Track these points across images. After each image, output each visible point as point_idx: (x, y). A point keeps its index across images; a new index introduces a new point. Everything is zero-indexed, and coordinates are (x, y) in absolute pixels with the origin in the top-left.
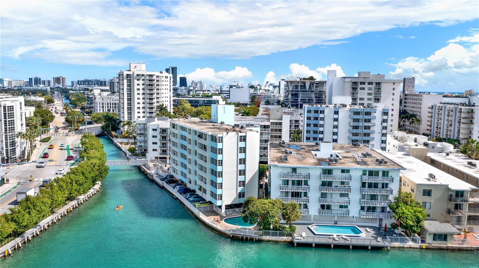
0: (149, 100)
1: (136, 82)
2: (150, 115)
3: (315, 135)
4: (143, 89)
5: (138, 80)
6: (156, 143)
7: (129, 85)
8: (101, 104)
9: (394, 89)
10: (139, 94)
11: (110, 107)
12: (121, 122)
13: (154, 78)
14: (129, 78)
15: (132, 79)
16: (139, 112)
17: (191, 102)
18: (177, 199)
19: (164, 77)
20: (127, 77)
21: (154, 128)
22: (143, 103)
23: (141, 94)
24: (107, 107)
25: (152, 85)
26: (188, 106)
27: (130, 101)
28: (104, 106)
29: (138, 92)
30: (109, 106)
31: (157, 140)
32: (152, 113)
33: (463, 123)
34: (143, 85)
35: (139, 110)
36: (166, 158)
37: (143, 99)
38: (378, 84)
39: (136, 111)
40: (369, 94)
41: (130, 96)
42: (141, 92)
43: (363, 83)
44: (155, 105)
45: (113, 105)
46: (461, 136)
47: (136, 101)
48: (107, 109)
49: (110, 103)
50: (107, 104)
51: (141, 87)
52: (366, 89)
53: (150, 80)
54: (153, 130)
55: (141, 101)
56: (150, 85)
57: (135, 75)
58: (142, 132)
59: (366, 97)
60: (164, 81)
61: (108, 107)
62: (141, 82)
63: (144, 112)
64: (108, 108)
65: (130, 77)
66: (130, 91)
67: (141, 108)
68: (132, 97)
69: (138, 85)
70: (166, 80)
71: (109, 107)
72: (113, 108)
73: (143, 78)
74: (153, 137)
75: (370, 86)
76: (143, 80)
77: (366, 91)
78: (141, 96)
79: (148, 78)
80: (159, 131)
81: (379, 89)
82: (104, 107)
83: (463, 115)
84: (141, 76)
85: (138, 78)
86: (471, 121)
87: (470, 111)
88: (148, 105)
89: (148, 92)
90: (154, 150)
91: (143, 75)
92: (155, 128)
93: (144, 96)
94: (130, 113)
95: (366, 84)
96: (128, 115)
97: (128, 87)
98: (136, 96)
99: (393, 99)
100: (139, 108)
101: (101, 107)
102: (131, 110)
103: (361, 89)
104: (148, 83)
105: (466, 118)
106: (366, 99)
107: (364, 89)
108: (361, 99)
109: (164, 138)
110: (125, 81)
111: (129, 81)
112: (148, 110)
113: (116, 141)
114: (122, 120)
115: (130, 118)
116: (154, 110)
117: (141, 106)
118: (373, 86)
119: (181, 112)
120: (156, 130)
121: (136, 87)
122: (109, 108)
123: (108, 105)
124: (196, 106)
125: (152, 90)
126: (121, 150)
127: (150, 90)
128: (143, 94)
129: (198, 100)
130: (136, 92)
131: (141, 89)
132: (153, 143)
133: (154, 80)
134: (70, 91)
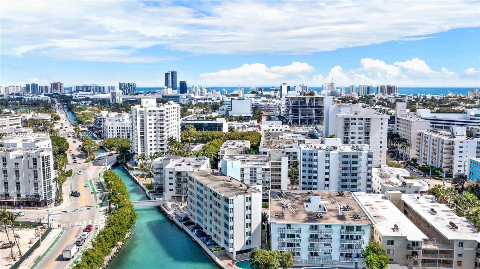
0: (160, 134)
1: (148, 118)
2: (161, 147)
3: (310, 175)
4: (155, 124)
5: (150, 115)
6: (172, 184)
7: (142, 121)
8: (111, 128)
9: (382, 124)
10: (151, 128)
11: (120, 131)
12: (134, 153)
13: (164, 113)
14: (142, 114)
15: (144, 114)
16: (151, 145)
17: (196, 125)
18: (196, 242)
19: (172, 108)
20: (140, 114)
22: (155, 136)
23: (153, 128)
24: (116, 131)
25: (162, 120)
26: (193, 130)
27: (143, 135)
28: (114, 130)
29: (150, 126)
30: (119, 130)
31: (173, 181)
32: (163, 145)
33: (445, 153)
34: (155, 119)
35: (151, 143)
36: (181, 197)
37: (155, 132)
38: (368, 119)
39: (149, 143)
40: (360, 128)
41: (143, 130)
42: (153, 126)
43: (354, 119)
44: (166, 138)
45: (122, 129)
46: (444, 165)
47: (149, 135)
48: (116, 133)
49: (120, 127)
50: (116, 128)
51: (153, 122)
52: (357, 124)
53: (160, 115)
54: (170, 173)
55: (153, 134)
56: (160, 120)
57: (147, 111)
58: (158, 171)
59: (357, 131)
60: (172, 112)
61: (117, 131)
62: (153, 117)
63: (155, 145)
64: (117, 132)
65: (143, 113)
66: (143, 126)
67: (153, 141)
68: (144, 131)
69: (150, 120)
70: (174, 110)
71: (119, 131)
72: (122, 132)
73: (154, 113)
74: (170, 178)
75: (361, 121)
76: (155, 115)
77: (357, 126)
78: (153, 130)
79: (159, 113)
80: (174, 174)
81: (369, 124)
82: (114, 131)
83: (445, 146)
84: (152, 112)
85: (150, 113)
86: (452, 152)
87: (451, 143)
88: (159, 138)
89: (159, 126)
90: (170, 190)
91: (154, 111)
92: (171, 171)
93: (155, 129)
94: (143, 146)
95: (357, 119)
96: (141, 147)
97: (141, 122)
98: (149, 130)
99: (381, 133)
100: (151, 141)
101: (111, 131)
102: (143, 143)
103: (352, 124)
104: (159, 118)
105: (447, 149)
106: (357, 133)
107: (355, 124)
108: (352, 133)
109: (179, 180)
110: (138, 117)
111: (142, 117)
112: (160, 143)
113: (132, 173)
114: (136, 152)
115: (143, 150)
116: (164, 142)
117: (153, 139)
118: (363, 122)
119: (188, 137)
120: (172, 173)
121: (148, 122)
122: (119, 132)
123: (117, 129)
124: (201, 130)
125: (163, 124)
126: (138, 184)
127: (161, 124)
128: (155, 128)
129: (203, 123)
130: (148, 126)
131: (153, 124)
132: (170, 184)
133: (164, 115)
134: (71, 102)
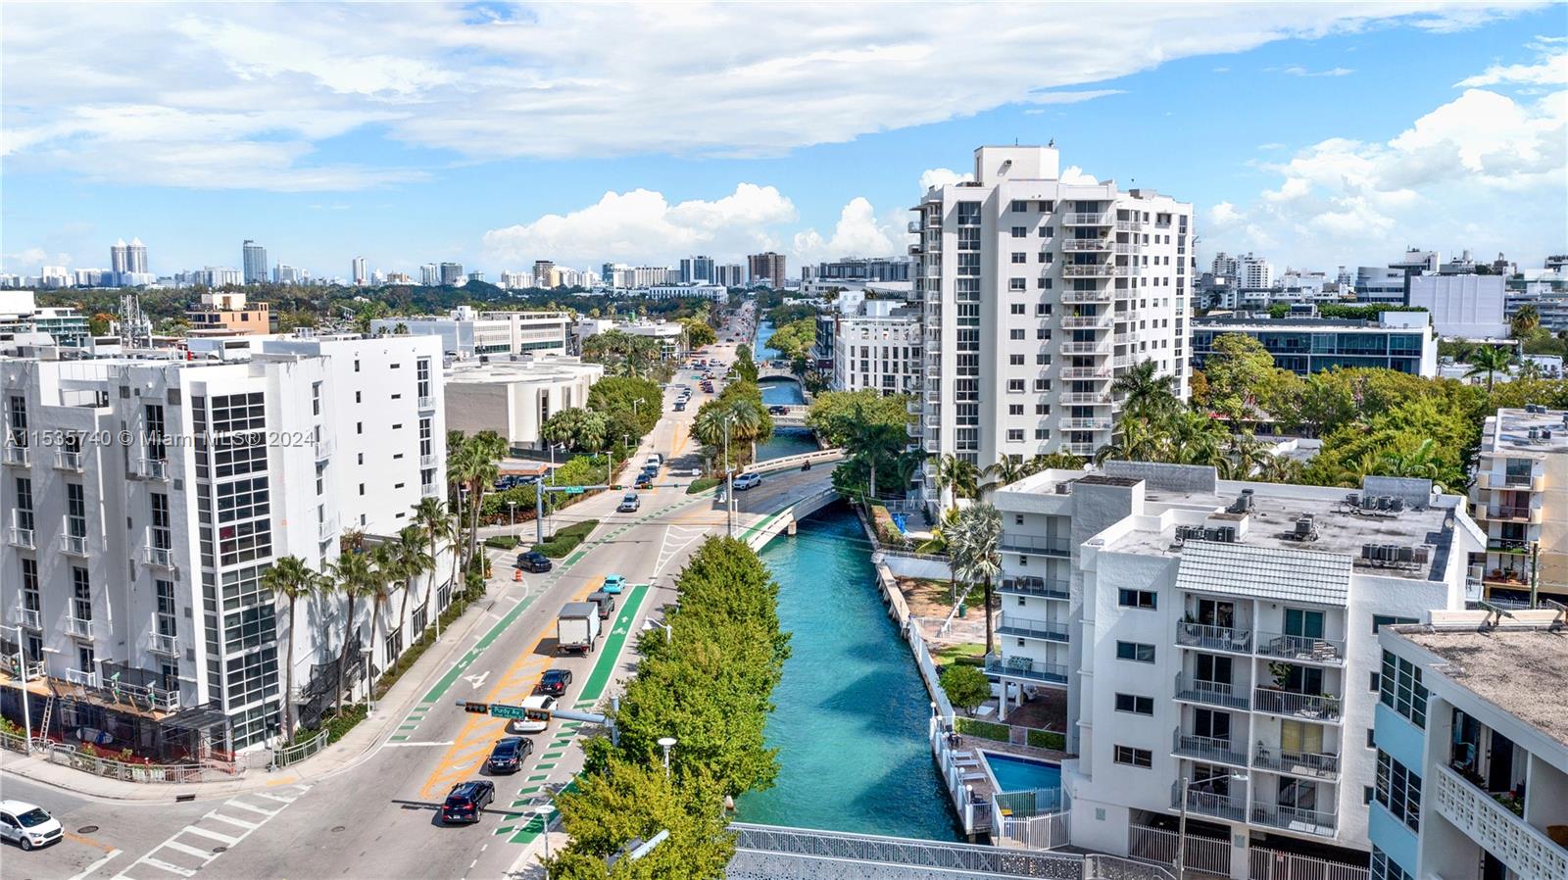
0: (1071, 344)
1: (1007, 243)
2: (1076, 424)
4: (1044, 283)
5: (1019, 232)
6: (1145, 706)
7: (971, 264)
8: (858, 352)
10: (1019, 309)
11: (895, 364)
12: (922, 455)
13: (1107, 218)
14: (969, 226)
15: (984, 226)
16: (1017, 410)
17: (1270, 342)
19: (1153, 218)
20: (962, 221)
21: (1130, 586)
22: (1043, 359)
23: (1031, 309)
24: (880, 367)
25: (1092, 259)
26: (1259, 364)
27: (975, 347)
28: (871, 359)
29: (1018, 297)
30: (891, 360)
31: (1159, 679)
32: (1088, 411)
34: (1044, 257)
35: (1017, 399)
36: (1223, 832)
37: (1044, 334)
39: (1004, 399)
41: (975, 322)
42: (1033, 296)
44: (1106, 369)
45: (906, 356)
47: (1006, 347)
48: (880, 374)
49: (896, 350)
50: (880, 352)
51: (1033, 270)
53: (1080, 233)
54: (1129, 598)
55: (1032, 347)
56: (1080, 259)
57: (1003, 205)
58: (1036, 569)
60: (1152, 239)
61: (885, 364)
62: (1033, 244)
63: (1043, 409)
64: (886, 370)
65: (977, 220)
66: (975, 296)
67: (1029, 386)
68: (983, 328)
69: (1019, 258)
70: (1162, 232)
71: (890, 366)
72: (906, 371)
73: (1045, 220)
74: (1126, 651)
76: (1046, 232)
78: (1031, 322)
79: (1070, 219)
80: (1171, 611)
82: (871, 366)
84: (1032, 210)
85: (1019, 219)
88: (1067, 372)
89: (1069, 295)
90: (1124, 755)
91: (1045, 206)
92: (1141, 583)
93: (1046, 317)
94: (969, 414)
96: (960, 421)
97: (961, 271)
98: (1006, 321)
100: (1017, 385)
101: (858, 365)
102: (973, 396)
104: (1071, 245)
109: (1213, 671)
110: (951, 241)
111: (972, 240)
112: (1067, 398)
113: (890, 568)
114: (928, 446)
115: (970, 439)
116: (1098, 397)
117: (1031, 372)
120: (1147, 599)
121: (1007, 270)
122: (890, 373)
123: (886, 356)
124: (1299, 366)
125: (1092, 284)
127: (1079, 285)
128: (1045, 309)
129: (1308, 335)
130: (1006, 298)
131: (1032, 284)
132: (1124, 702)
133: (1104, 232)
134: (785, 300)
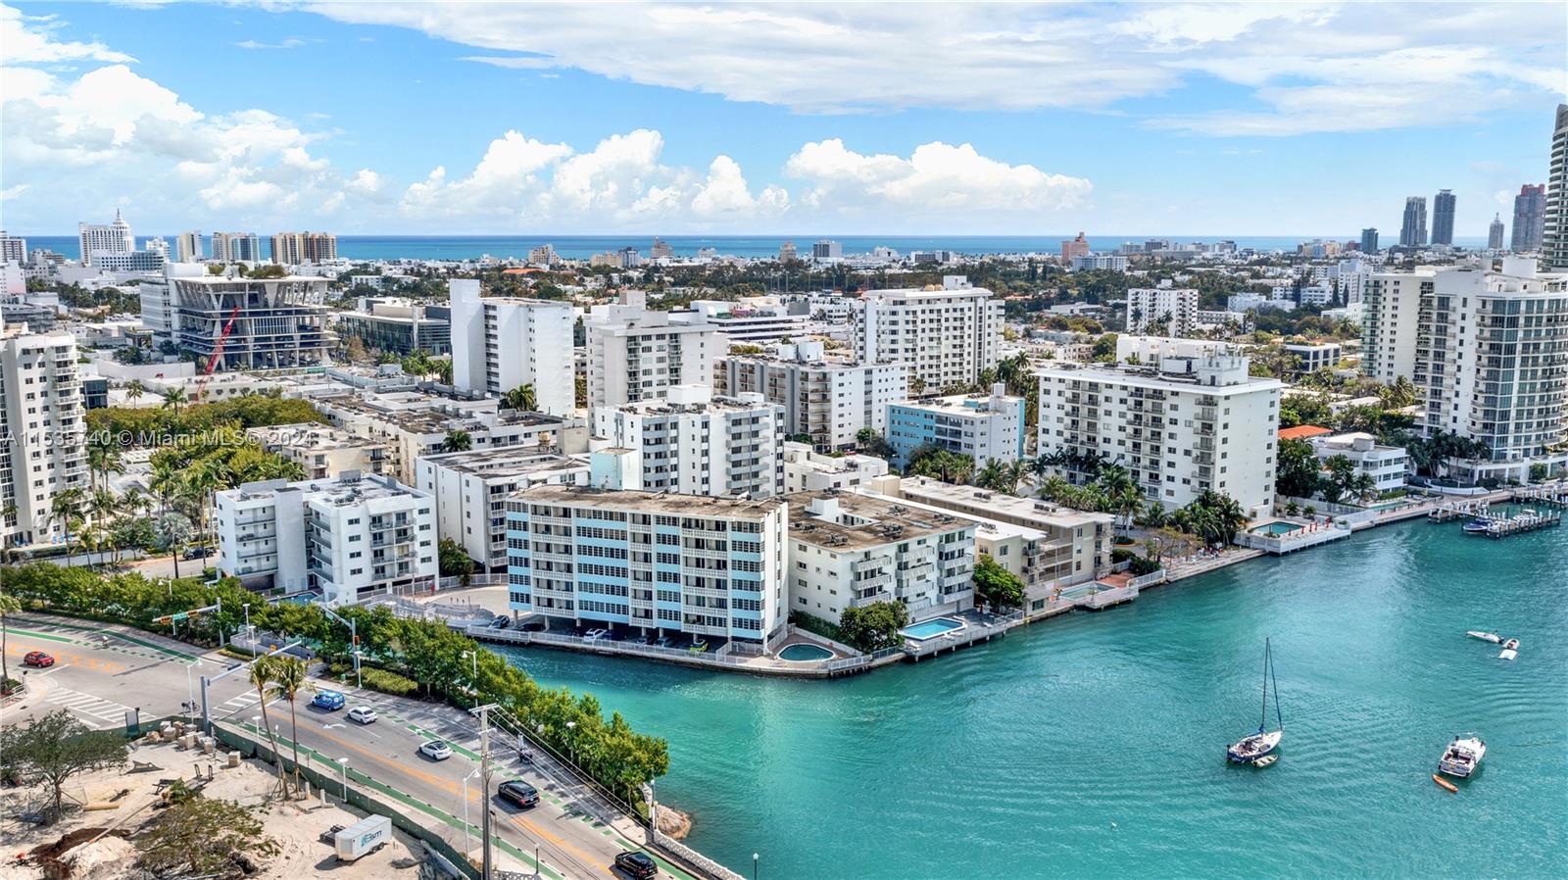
0: (61, 427)
1: (21, 374)
2: (69, 472)
4: (44, 394)
5: (28, 366)
6: (359, 555)
9: (702, 345)
10: (32, 411)
13: (71, 355)
16: (37, 469)
21: (351, 518)
23: (38, 410)
29: (31, 404)
32: (74, 464)
33: (812, 401)
34: (43, 379)
35: (36, 462)
36: (384, 585)
37: (47, 423)
38: (675, 336)
39: (29, 464)
40: (661, 360)
42: (39, 402)
43: (648, 338)
46: (811, 428)
51: (38, 387)
52: (654, 349)
53: (59, 364)
54: (351, 522)
55: (41, 431)
56: (61, 379)
57: (18, 352)
59: (654, 366)
63: (52, 466)
67: (42, 454)
68: (11, 424)
69: (29, 381)
73: (40, 358)
74: (352, 539)
75: (661, 342)
76: (42, 365)
77: (655, 354)
78: (40, 417)
79: (53, 357)
80: (364, 522)
81: (676, 347)
83: (811, 386)
84: (32, 354)
85: (27, 359)
86: (824, 396)
87: (821, 377)
89: (59, 400)
90: (353, 572)
91: (41, 351)
92: (355, 517)
93: (46, 413)
95: (654, 338)
98: (25, 419)
99: (702, 367)
100: (36, 455)
103: (644, 350)
104: (55, 372)
105: (817, 391)
106: (654, 372)
107: (649, 349)
108: (646, 372)
112: (63, 458)
116: (78, 455)
117: (43, 446)
118: (665, 342)
120: (358, 522)
121: (23, 390)
125: (68, 392)
127: (61, 393)
128: (46, 409)
130: (24, 405)
131: (38, 396)
132: (352, 555)
133: (72, 363)
